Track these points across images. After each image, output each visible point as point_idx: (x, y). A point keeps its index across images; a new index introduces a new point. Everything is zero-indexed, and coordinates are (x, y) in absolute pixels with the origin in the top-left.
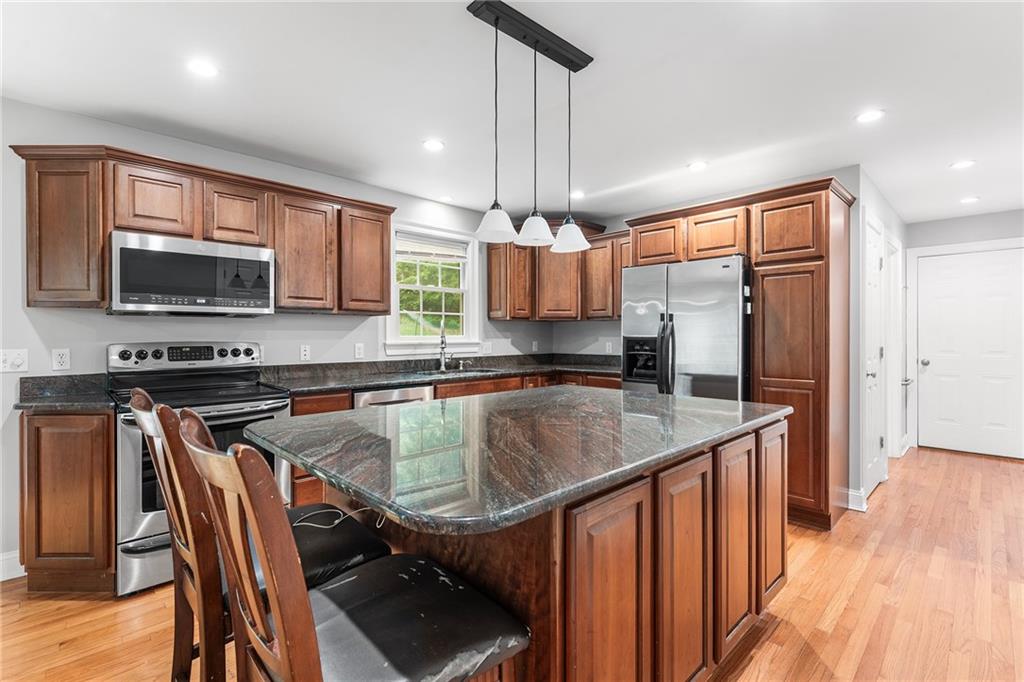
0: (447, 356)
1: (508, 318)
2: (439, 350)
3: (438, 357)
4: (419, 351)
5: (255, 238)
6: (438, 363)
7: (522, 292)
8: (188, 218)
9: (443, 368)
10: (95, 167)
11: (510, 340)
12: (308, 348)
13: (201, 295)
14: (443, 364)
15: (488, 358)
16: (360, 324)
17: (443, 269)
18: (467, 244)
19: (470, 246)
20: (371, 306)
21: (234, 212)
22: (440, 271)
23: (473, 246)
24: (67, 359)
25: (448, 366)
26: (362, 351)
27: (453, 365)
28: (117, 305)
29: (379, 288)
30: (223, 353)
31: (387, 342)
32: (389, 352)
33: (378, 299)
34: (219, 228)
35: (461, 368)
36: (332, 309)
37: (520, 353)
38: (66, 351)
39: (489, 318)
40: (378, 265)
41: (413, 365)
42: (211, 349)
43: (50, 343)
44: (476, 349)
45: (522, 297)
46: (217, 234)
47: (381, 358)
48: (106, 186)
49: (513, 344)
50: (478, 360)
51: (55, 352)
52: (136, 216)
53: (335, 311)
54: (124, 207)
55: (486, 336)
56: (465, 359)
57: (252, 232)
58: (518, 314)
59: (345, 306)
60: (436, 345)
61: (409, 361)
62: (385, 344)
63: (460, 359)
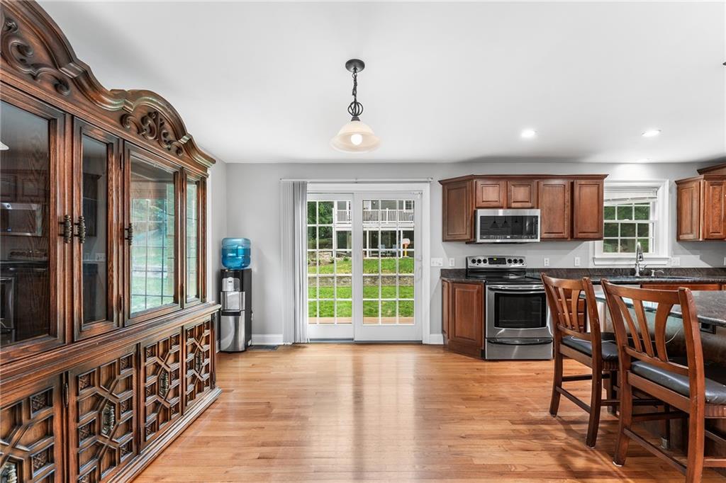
0: (640, 266)
1: (701, 239)
2: (635, 262)
3: (634, 267)
4: (617, 263)
5: (529, 205)
6: (633, 272)
7: (716, 219)
8: (501, 200)
9: (637, 274)
10: (468, 184)
11: (699, 256)
12: (548, 259)
13: (508, 234)
14: (638, 271)
15: (676, 269)
16: (579, 245)
17: (636, 208)
18: (658, 188)
19: (660, 189)
20: (591, 235)
21: (520, 193)
22: (634, 210)
23: (664, 191)
24: (454, 263)
25: (641, 273)
26: (579, 262)
27: (646, 272)
28: (479, 240)
29: (596, 225)
30: (510, 261)
31: (596, 256)
32: (596, 263)
33: (595, 231)
34: (514, 202)
35: (653, 275)
36: (567, 238)
37: (710, 267)
38: (453, 259)
39: (678, 239)
40: (596, 212)
41: (613, 271)
42: (505, 259)
43: (449, 256)
44: (665, 262)
45: (717, 223)
46: (514, 205)
47: (591, 266)
48: (473, 191)
49: (701, 259)
50: (668, 271)
51: (451, 259)
52: (483, 202)
53: (569, 239)
54: (479, 200)
55: (674, 252)
56: (655, 269)
57: (528, 202)
58: (712, 236)
59: (575, 236)
60: (631, 259)
61: (611, 269)
62: (594, 258)
63: (651, 269)
